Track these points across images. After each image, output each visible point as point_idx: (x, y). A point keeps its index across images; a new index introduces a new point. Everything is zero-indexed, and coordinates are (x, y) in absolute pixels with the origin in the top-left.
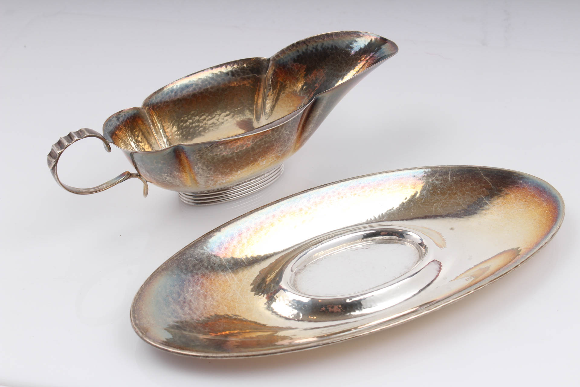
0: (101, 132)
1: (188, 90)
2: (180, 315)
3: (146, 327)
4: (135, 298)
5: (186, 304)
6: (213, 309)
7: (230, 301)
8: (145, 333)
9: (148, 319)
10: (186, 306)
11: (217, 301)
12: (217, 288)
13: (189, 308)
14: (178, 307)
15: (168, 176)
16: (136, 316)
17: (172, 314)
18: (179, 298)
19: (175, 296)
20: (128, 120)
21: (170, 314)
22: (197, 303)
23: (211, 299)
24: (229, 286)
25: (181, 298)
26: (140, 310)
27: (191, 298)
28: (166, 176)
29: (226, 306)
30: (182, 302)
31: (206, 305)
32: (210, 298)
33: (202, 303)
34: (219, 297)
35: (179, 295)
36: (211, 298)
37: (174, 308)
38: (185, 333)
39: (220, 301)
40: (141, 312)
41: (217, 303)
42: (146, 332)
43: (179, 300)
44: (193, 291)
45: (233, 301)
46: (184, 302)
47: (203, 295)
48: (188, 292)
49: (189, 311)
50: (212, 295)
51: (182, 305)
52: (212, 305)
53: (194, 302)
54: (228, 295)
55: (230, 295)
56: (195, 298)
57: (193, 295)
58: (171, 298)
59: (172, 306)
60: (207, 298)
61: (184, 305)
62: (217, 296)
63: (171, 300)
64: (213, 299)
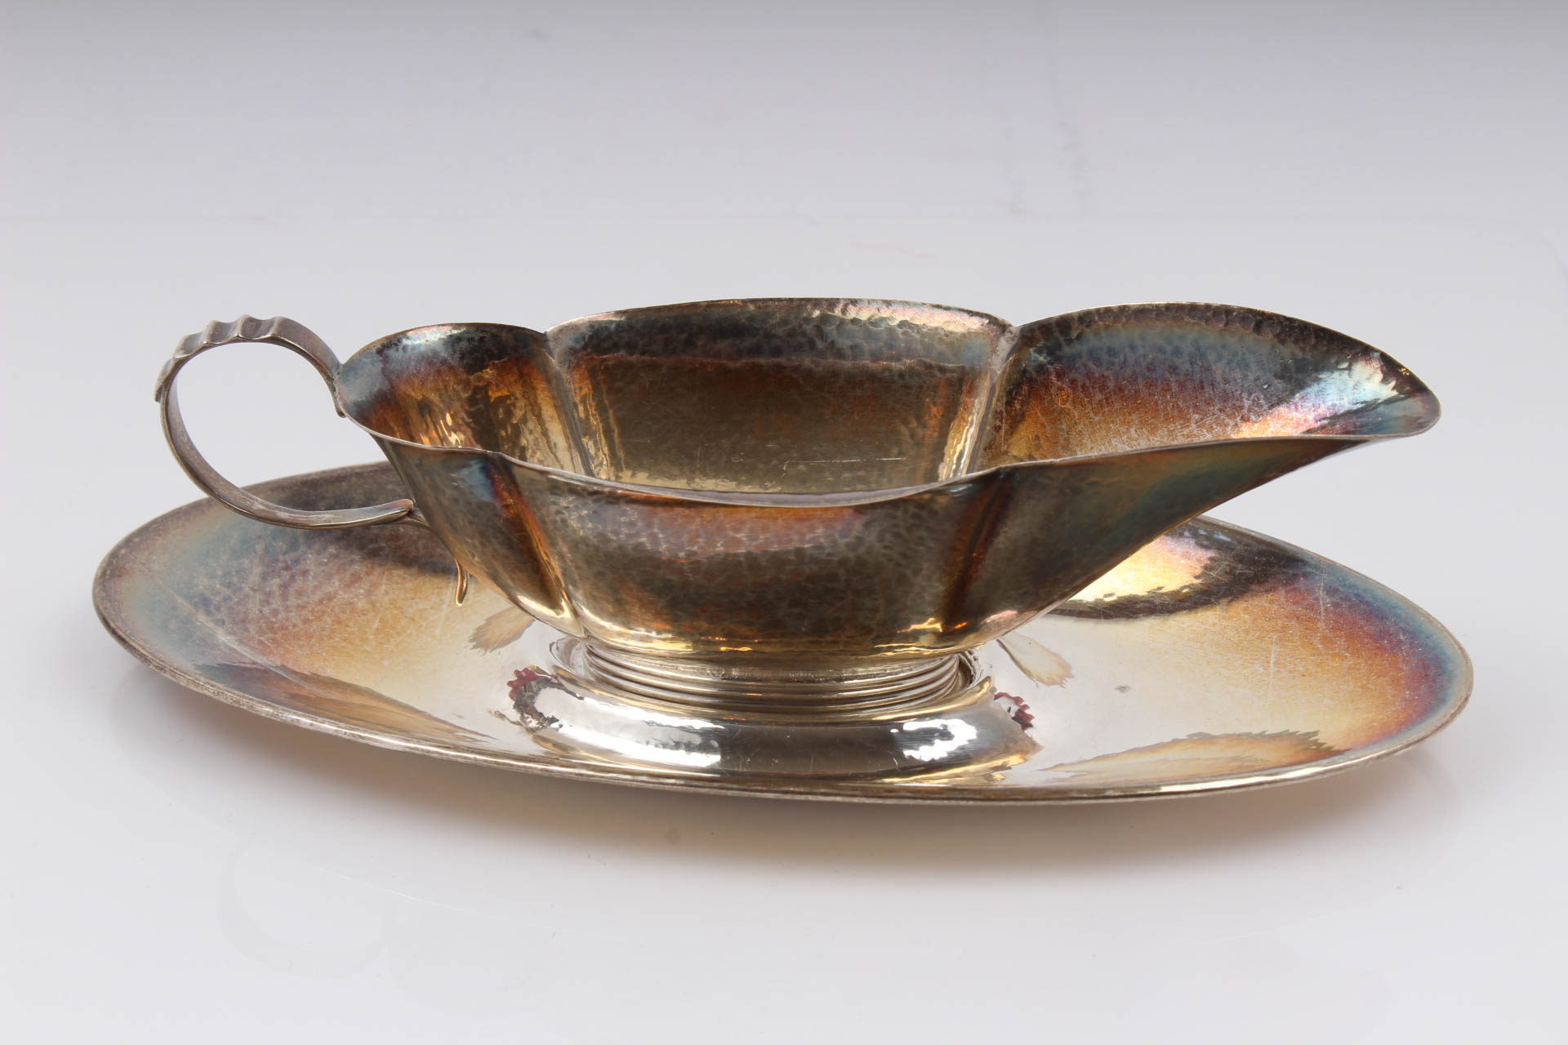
2: (243, 585)
3: (127, 569)
5: (284, 573)
6: (344, 612)
7: (405, 618)
9: (154, 558)
10: (279, 577)
11: (372, 603)
13: (284, 584)
14: (258, 570)
17: (227, 574)
18: (285, 554)
19: (280, 546)
21: (220, 573)
22: (316, 584)
25: (289, 558)
26: (160, 535)
27: (312, 567)
29: (381, 620)
30: (281, 565)
31: (334, 597)
32: (362, 588)
33: (330, 590)
34: (386, 599)
36: (366, 590)
37: (246, 567)
38: (201, 619)
39: (381, 607)
40: (157, 538)
41: (368, 606)
43: (281, 558)
44: (336, 557)
45: (412, 619)
46: (287, 568)
47: (353, 576)
49: (275, 588)
50: (375, 585)
51: (273, 572)
52: (350, 604)
53: (310, 578)
54: (416, 603)
55: (421, 606)
56: (323, 571)
57: (326, 564)
58: (264, 546)
59: (246, 561)
60: (356, 585)
61: (280, 572)
62: (387, 593)
63: (259, 548)
64: (369, 593)
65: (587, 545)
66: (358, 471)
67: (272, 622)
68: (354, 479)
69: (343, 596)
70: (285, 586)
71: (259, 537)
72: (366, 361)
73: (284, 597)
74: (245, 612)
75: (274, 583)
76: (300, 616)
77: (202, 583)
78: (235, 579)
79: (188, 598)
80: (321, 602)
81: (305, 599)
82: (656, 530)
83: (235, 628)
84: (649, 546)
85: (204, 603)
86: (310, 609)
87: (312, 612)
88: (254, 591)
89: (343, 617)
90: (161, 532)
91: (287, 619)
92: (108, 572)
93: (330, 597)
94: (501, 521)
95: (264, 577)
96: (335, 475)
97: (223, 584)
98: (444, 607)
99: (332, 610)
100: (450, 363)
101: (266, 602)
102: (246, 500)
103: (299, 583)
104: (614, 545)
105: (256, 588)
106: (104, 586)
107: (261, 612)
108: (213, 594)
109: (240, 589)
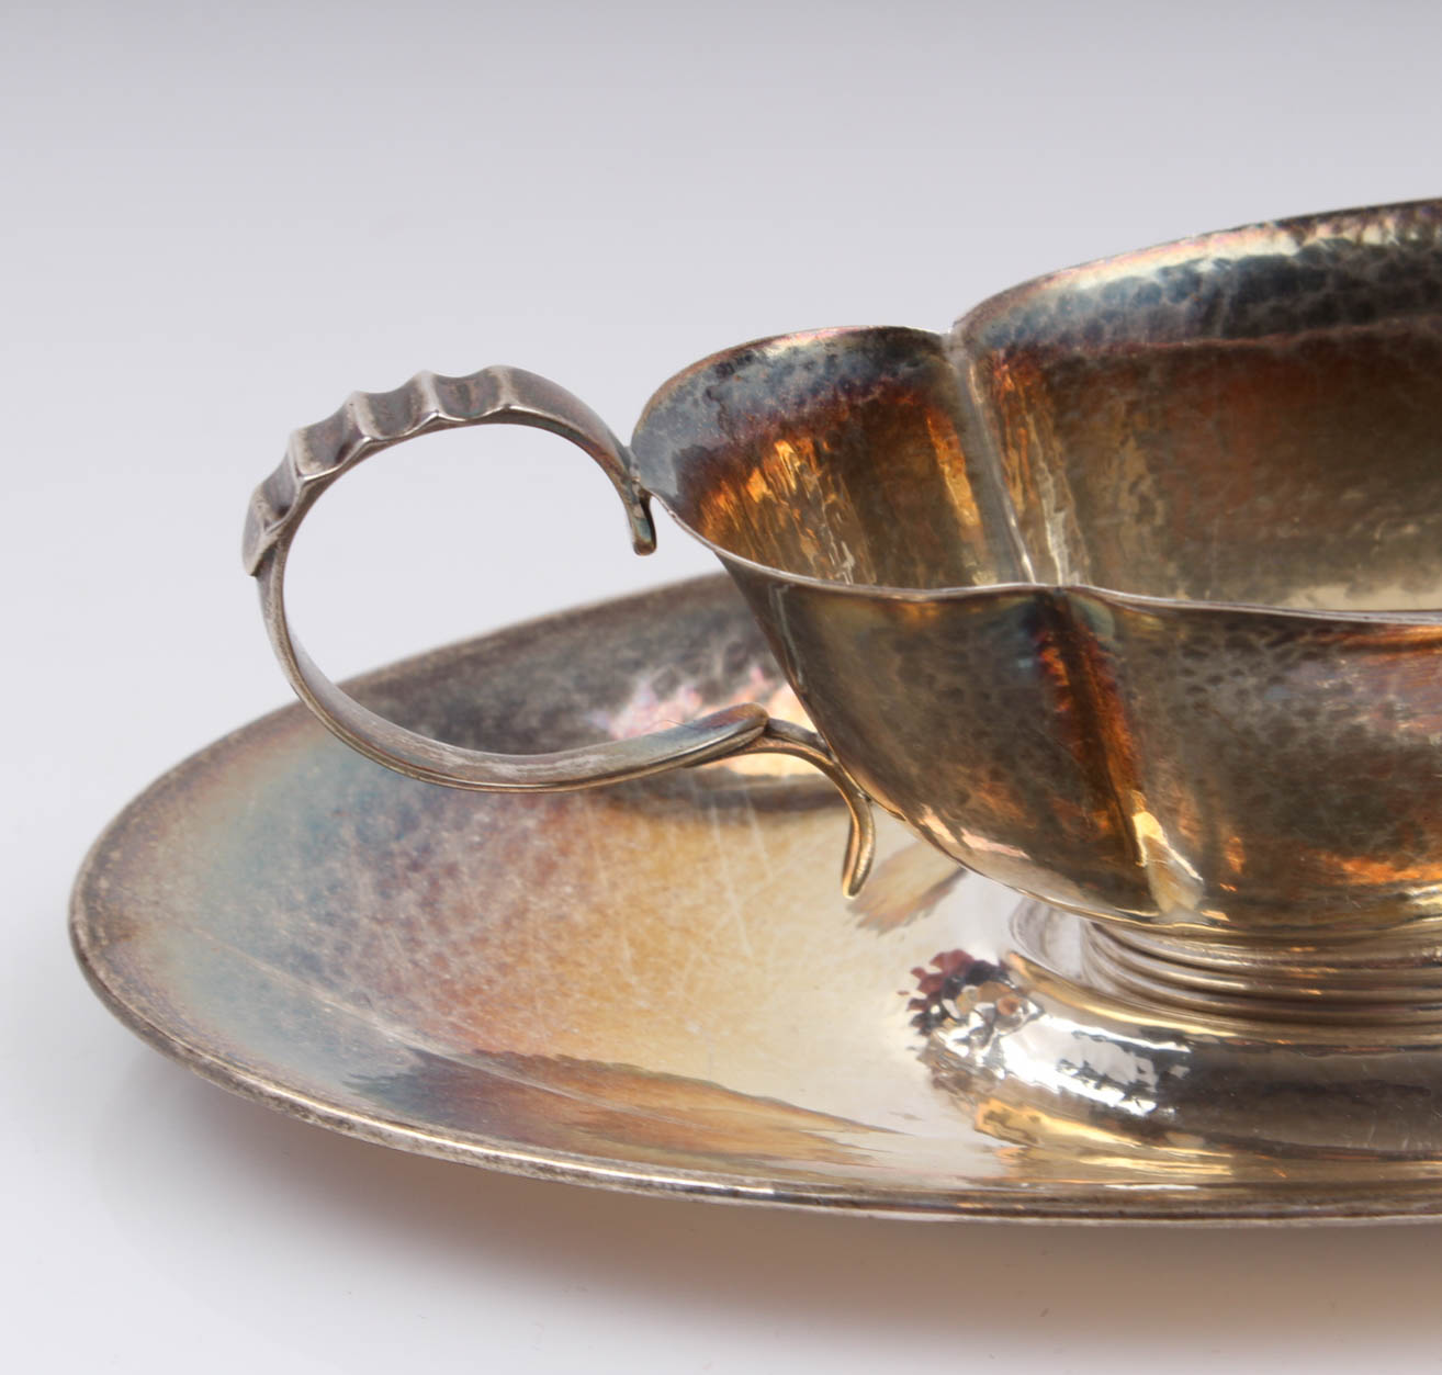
0: (622, 426)
1: (1287, 303)
2: (355, 915)
3: (133, 917)
4: (166, 777)
5: (414, 876)
6: (559, 937)
7: (672, 929)
8: (105, 943)
9: (168, 887)
10: (409, 886)
11: (599, 910)
12: (632, 852)
13: (425, 898)
14: (365, 880)
15: (975, 780)
16: (116, 855)
17: (314, 898)
18: (398, 837)
19: (383, 823)
20: (843, 399)
21: (301, 897)
22: (481, 888)
23: (568, 889)
24: (705, 860)
25: (410, 843)
26: (155, 839)
27: (459, 856)
28: (961, 783)
29: (632, 942)
30: (401, 861)
31: (526, 910)
32: (567, 883)
33: (511, 896)
34: (619, 897)
35: (408, 822)
36: (575, 887)
37: (341, 875)
38: (325, 997)
39: (617, 914)
40: (153, 844)
41: (595, 918)
42: (113, 939)
43: (395, 847)
44: (492, 828)
45: (686, 931)
46: (415, 866)
47: (538, 860)
48: (458, 827)
49: (414, 911)
50: (586, 874)
51: (394, 877)
52: (561, 918)
53: (466, 879)
54: (677, 896)
55: (687, 902)
56: (482, 861)
57: (481, 846)
58: (353, 828)
59: (337, 865)
60: (554, 878)
61: (406, 877)
62: (614, 886)
63: (347, 832)
64: (583, 892)
65: (1244, 746)
66: (468, 651)
67: (446, 982)
68: (468, 669)
69: (542, 905)
70: (428, 903)
71: (338, 812)
72: (661, 433)
73: (442, 930)
74: (390, 970)
75: (407, 901)
76: (488, 959)
77: (283, 925)
78: (334, 906)
79: (276, 957)
80: (507, 924)
81: (477, 923)
82: (1391, 697)
83: (395, 1007)
84: (1371, 730)
85: (307, 963)
86: (496, 942)
87: (503, 946)
88: (380, 922)
89: (562, 947)
90: (154, 833)
91: (470, 971)
92: (101, 932)
93: (521, 912)
94: (1047, 723)
95: (384, 889)
96: (429, 666)
97: (318, 919)
98: (729, 895)
99: (535, 937)
100: (782, 418)
101: (413, 943)
102: (427, 751)
103: (449, 896)
104: (1303, 738)
105: (379, 916)
106: (109, 961)
107: (416, 964)
108: (313, 944)
109: (354, 924)
